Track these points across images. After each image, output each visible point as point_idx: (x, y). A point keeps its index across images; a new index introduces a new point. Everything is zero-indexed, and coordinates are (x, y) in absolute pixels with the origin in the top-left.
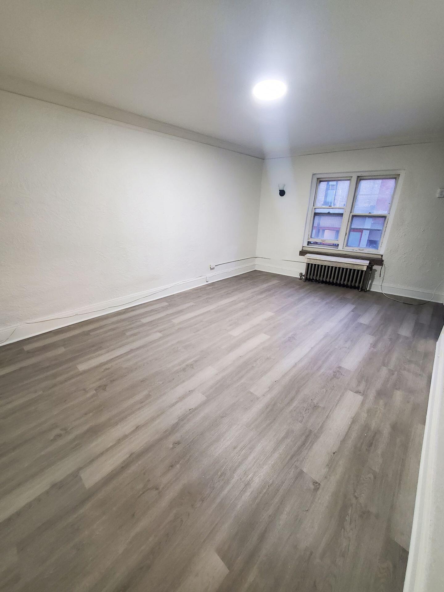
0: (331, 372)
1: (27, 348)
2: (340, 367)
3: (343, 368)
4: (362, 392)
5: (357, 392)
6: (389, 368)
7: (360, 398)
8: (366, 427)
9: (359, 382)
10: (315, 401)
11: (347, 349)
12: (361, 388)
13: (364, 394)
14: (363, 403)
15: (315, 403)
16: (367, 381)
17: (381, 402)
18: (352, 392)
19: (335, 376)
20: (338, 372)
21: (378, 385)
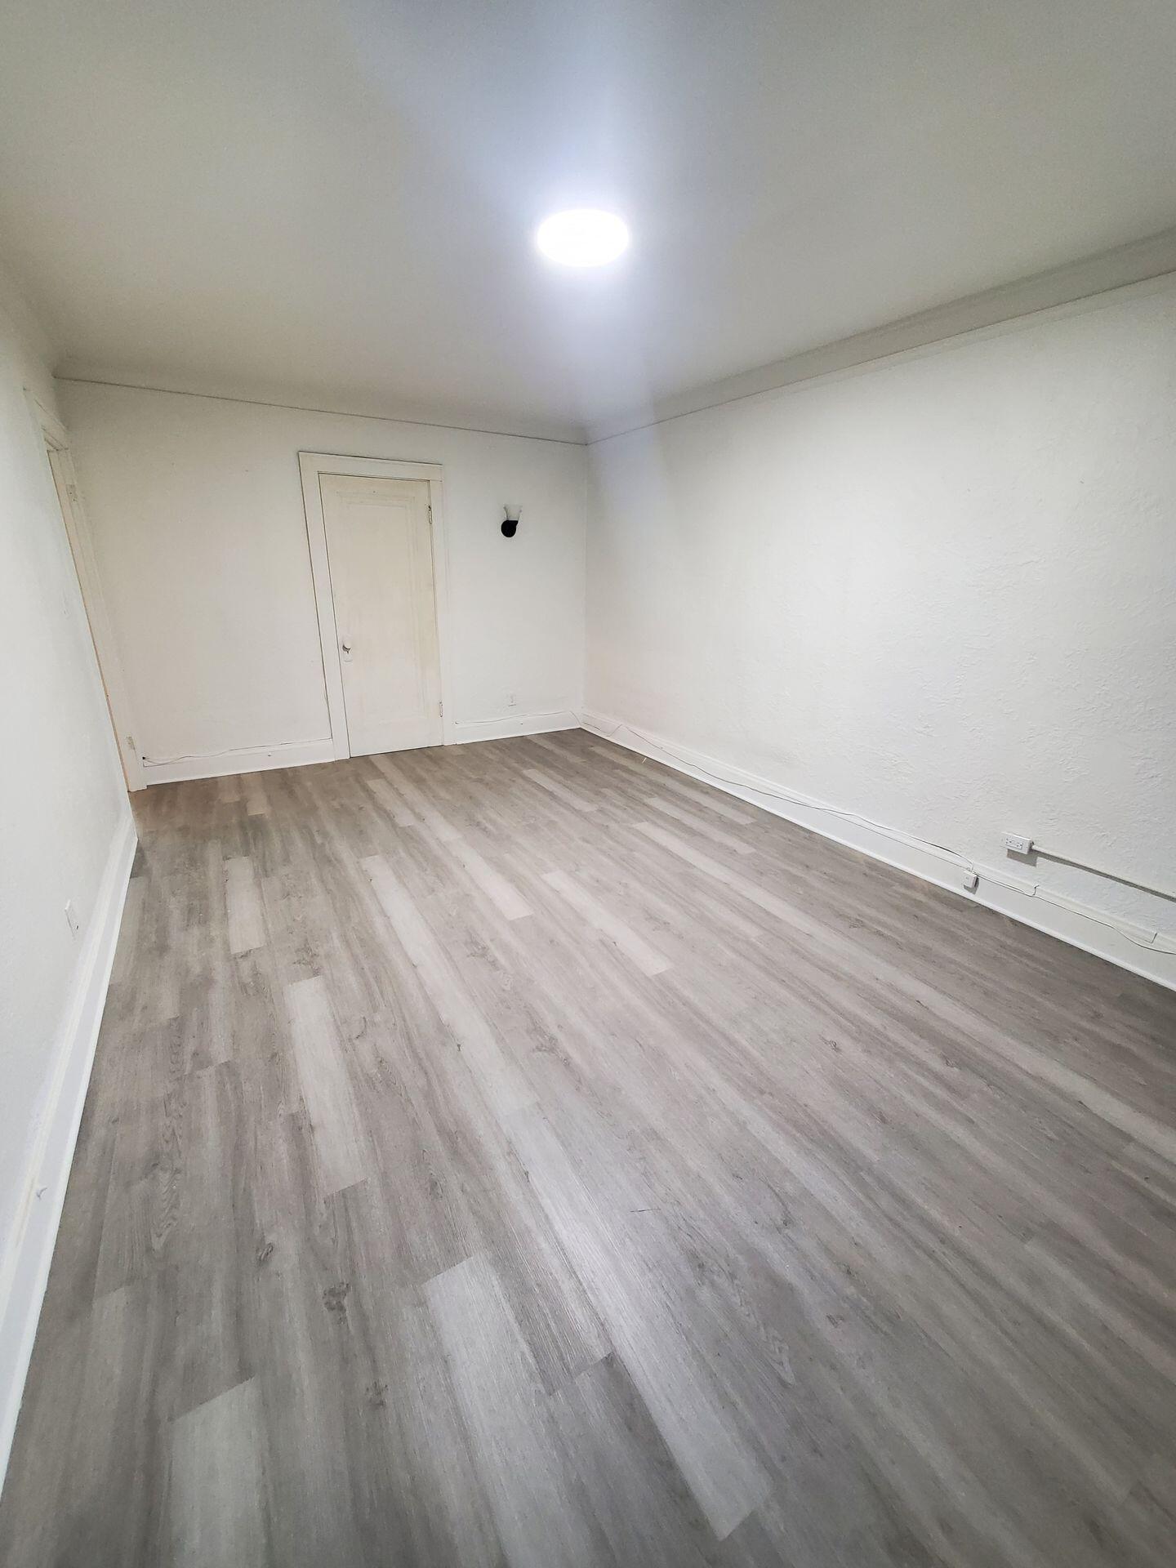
0: (321, 951)
1: (598, 750)
2: (316, 973)
3: (310, 977)
4: (239, 960)
5: (245, 956)
6: (211, 1070)
7: (237, 948)
8: (204, 922)
9: (256, 974)
10: (294, 900)
11: (354, 1036)
12: (245, 966)
13: (233, 960)
14: (226, 944)
15: (292, 898)
16: (244, 987)
17: (197, 969)
18: (255, 947)
19: (307, 949)
20: (309, 960)
21: (219, 998)
